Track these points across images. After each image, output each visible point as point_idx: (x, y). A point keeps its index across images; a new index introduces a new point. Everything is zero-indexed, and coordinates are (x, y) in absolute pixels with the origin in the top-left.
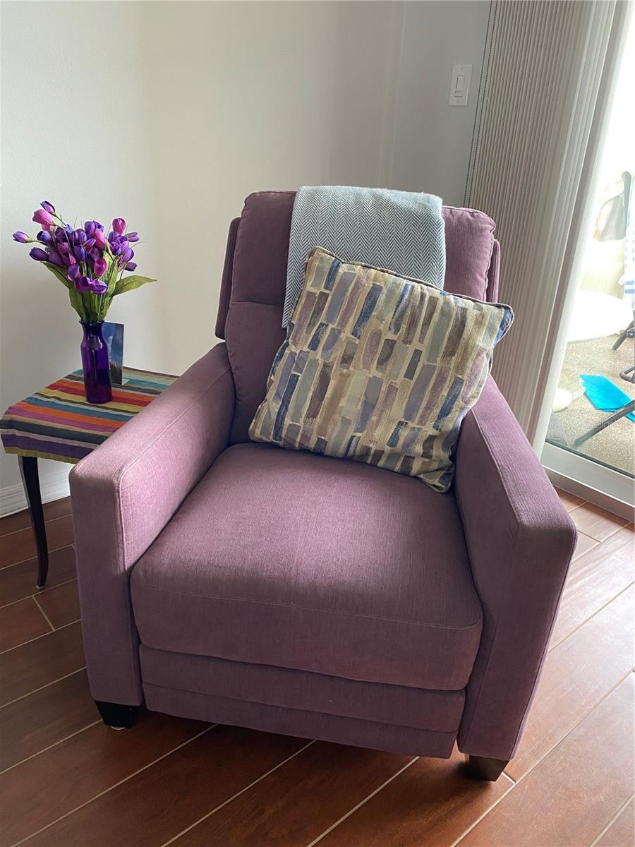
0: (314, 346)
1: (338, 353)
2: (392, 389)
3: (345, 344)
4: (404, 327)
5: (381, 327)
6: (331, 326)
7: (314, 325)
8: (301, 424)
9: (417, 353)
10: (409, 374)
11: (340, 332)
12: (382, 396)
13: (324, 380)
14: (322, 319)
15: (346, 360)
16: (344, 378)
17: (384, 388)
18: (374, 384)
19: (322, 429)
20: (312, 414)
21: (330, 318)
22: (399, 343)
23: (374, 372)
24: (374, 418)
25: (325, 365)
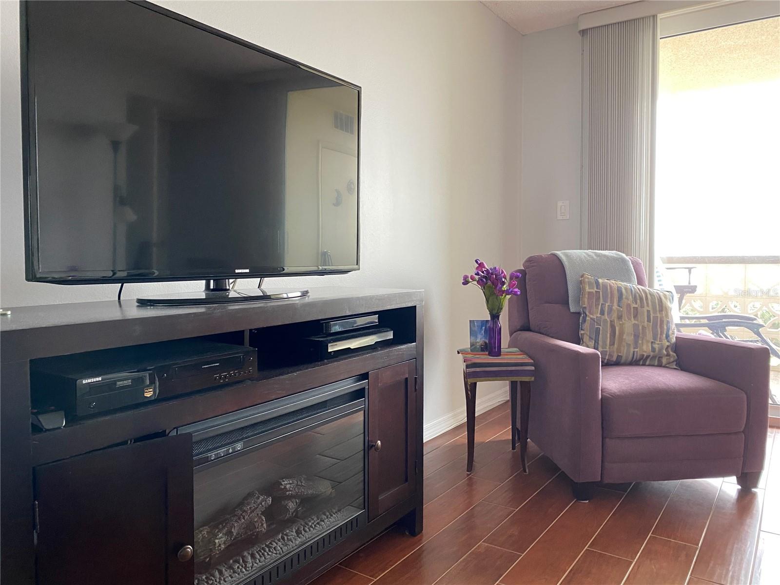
0: (602, 313)
1: (615, 315)
2: (643, 327)
3: (616, 311)
4: (638, 301)
5: (629, 302)
6: (607, 304)
7: (598, 304)
8: (608, 349)
9: (648, 311)
10: (649, 321)
11: (612, 306)
12: (641, 331)
13: (613, 327)
14: (601, 301)
15: (620, 318)
16: (622, 326)
17: (640, 328)
18: (636, 326)
19: (619, 350)
20: (612, 344)
21: (605, 301)
22: (639, 308)
23: (633, 321)
24: (640, 342)
25: (611, 321)
